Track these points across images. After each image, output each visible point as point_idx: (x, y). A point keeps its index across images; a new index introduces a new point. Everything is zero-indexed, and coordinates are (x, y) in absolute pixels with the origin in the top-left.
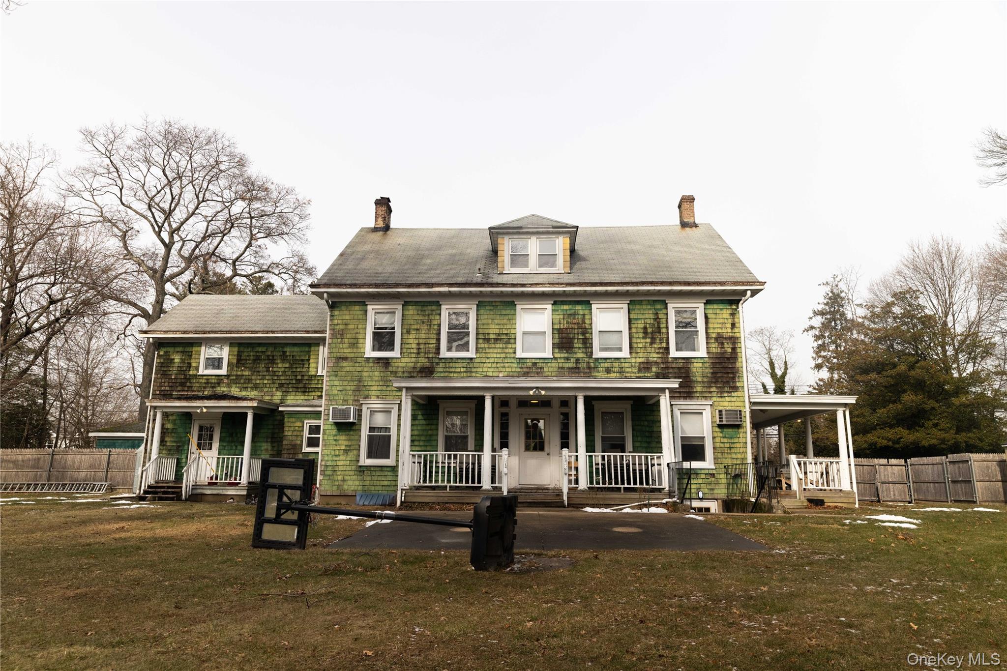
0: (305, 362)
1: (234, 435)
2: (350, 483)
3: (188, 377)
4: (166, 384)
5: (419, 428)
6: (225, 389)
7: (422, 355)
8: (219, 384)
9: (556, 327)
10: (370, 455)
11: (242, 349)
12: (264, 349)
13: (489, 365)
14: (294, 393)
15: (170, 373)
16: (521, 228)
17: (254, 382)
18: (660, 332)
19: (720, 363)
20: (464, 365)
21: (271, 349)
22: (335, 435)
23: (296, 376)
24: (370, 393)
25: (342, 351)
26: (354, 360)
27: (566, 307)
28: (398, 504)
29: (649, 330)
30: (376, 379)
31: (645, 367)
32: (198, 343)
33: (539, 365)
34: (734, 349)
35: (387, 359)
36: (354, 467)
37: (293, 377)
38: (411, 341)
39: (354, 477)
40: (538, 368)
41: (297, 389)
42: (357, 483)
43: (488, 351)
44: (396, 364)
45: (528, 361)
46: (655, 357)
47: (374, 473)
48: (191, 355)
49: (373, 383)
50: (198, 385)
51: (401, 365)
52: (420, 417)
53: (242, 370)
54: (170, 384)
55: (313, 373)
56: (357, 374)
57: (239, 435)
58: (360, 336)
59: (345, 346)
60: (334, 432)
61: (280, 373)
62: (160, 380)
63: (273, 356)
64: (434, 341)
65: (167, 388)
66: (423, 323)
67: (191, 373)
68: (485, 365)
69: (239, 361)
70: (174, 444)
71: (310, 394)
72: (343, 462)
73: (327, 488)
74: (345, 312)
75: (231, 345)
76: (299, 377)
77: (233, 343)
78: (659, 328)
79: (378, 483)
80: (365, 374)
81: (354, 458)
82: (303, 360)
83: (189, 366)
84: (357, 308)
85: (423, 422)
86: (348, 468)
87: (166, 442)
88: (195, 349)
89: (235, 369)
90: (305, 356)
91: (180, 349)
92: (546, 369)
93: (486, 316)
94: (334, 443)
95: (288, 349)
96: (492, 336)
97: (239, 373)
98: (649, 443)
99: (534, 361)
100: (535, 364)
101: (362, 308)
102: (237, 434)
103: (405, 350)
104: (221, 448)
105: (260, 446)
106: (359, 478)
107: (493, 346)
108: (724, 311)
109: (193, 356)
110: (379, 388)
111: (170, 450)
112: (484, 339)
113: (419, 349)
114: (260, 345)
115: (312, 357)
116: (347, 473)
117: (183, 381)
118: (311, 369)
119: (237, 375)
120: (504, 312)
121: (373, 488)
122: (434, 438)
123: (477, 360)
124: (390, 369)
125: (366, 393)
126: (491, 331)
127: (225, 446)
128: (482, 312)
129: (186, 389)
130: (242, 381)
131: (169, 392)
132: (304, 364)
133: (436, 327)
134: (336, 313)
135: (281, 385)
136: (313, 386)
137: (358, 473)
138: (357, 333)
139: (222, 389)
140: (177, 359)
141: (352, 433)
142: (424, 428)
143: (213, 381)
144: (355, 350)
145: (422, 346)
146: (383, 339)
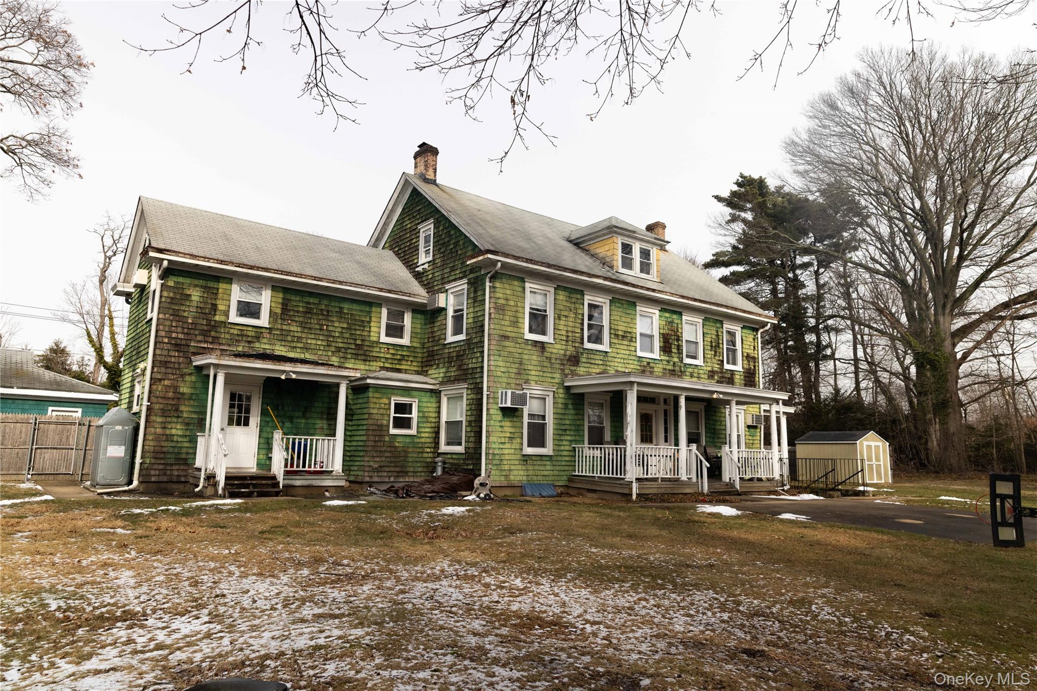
0: (365, 324)
1: (280, 408)
2: (515, 473)
3: (213, 323)
4: (179, 330)
5: (570, 417)
6: (267, 346)
7: (570, 343)
8: (258, 338)
9: (662, 331)
10: (530, 445)
11: (289, 296)
12: (316, 301)
13: (619, 360)
14: (353, 361)
15: (186, 314)
16: (634, 232)
17: (304, 341)
18: (719, 347)
19: (748, 377)
20: (602, 358)
21: (325, 302)
22: (501, 421)
23: (355, 340)
24: (530, 377)
25: (504, 328)
26: (515, 340)
27: (667, 315)
28: (634, 497)
29: (714, 344)
30: (534, 363)
31: (711, 374)
32: (228, 278)
33: (652, 365)
34: (754, 366)
35: (543, 343)
36: (518, 457)
37: (352, 341)
38: (561, 327)
39: (519, 467)
40: (650, 367)
41: (356, 356)
42: (522, 473)
43: (618, 346)
44: (550, 350)
45: (644, 360)
46: (716, 367)
47: (535, 463)
48: (216, 294)
49: (532, 368)
50: (227, 336)
51: (554, 351)
52: (570, 406)
53: (289, 324)
54: (186, 330)
55: (375, 339)
56: (517, 356)
57: (286, 409)
58: (520, 315)
59: (507, 323)
60: (500, 417)
61: (337, 334)
62: (168, 323)
63: (328, 311)
64: (579, 331)
65: (180, 336)
66: (571, 310)
67: (217, 318)
68: (616, 360)
69: (283, 313)
70: (194, 416)
71: (371, 363)
72: (508, 451)
73: (497, 478)
74: (507, 286)
75: (274, 288)
76: (359, 342)
77: (277, 286)
78: (719, 343)
79: (539, 473)
80: (525, 357)
81: (518, 446)
82: (363, 321)
83: (214, 307)
84: (516, 283)
85: (572, 412)
86: (513, 457)
87: (181, 411)
88: (222, 286)
89: (279, 321)
90: (366, 316)
91: (201, 282)
92: (656, 369)
93: (617, 313)
94: (500, 429)
95: (346, 306)
96: (620, 333)
97: (285, 327)
98: (713, 438)
99: (648, 360)
100: (649, 363)
101: (520, 284)
102: (283, 407)
103: (557, 336)
104: (263, 424)
105: (314, 424)
106: (524, 468)
107: (620, 342)
108: (750, 336)
109: (220, 296)
110: (537, 373)
111: (187, 424)
112: (615, 334)
113: (568, 336)
114: (311, 294)
115: (373, 319)
116: (512, 462)
117: (205, 328)
118: (372, 334)
119: (282, 330)
120: (628, 312)
121: (535, 478)
122: (581, 428)
123: (609, 355)
124: (545, 353)
125: (526, 377)
126: (620, 328)
127: (268, 422)
128: (613, 308)
129: (210, 339)
130: (289, 338)
131: (183, 342)
132: (364, 327)
133: (580, 317)
134: (498, 285)
135: (338, 349)
136: (374, 354)
137: (522, 463)
138: (517, 311)
139: (263, 346)
140: (196, 295)
141: (515, 419)
142: (574, 417)
143: (250, 334)
144: (515, 330)
145: (570, 334)
146: (538, 320)
